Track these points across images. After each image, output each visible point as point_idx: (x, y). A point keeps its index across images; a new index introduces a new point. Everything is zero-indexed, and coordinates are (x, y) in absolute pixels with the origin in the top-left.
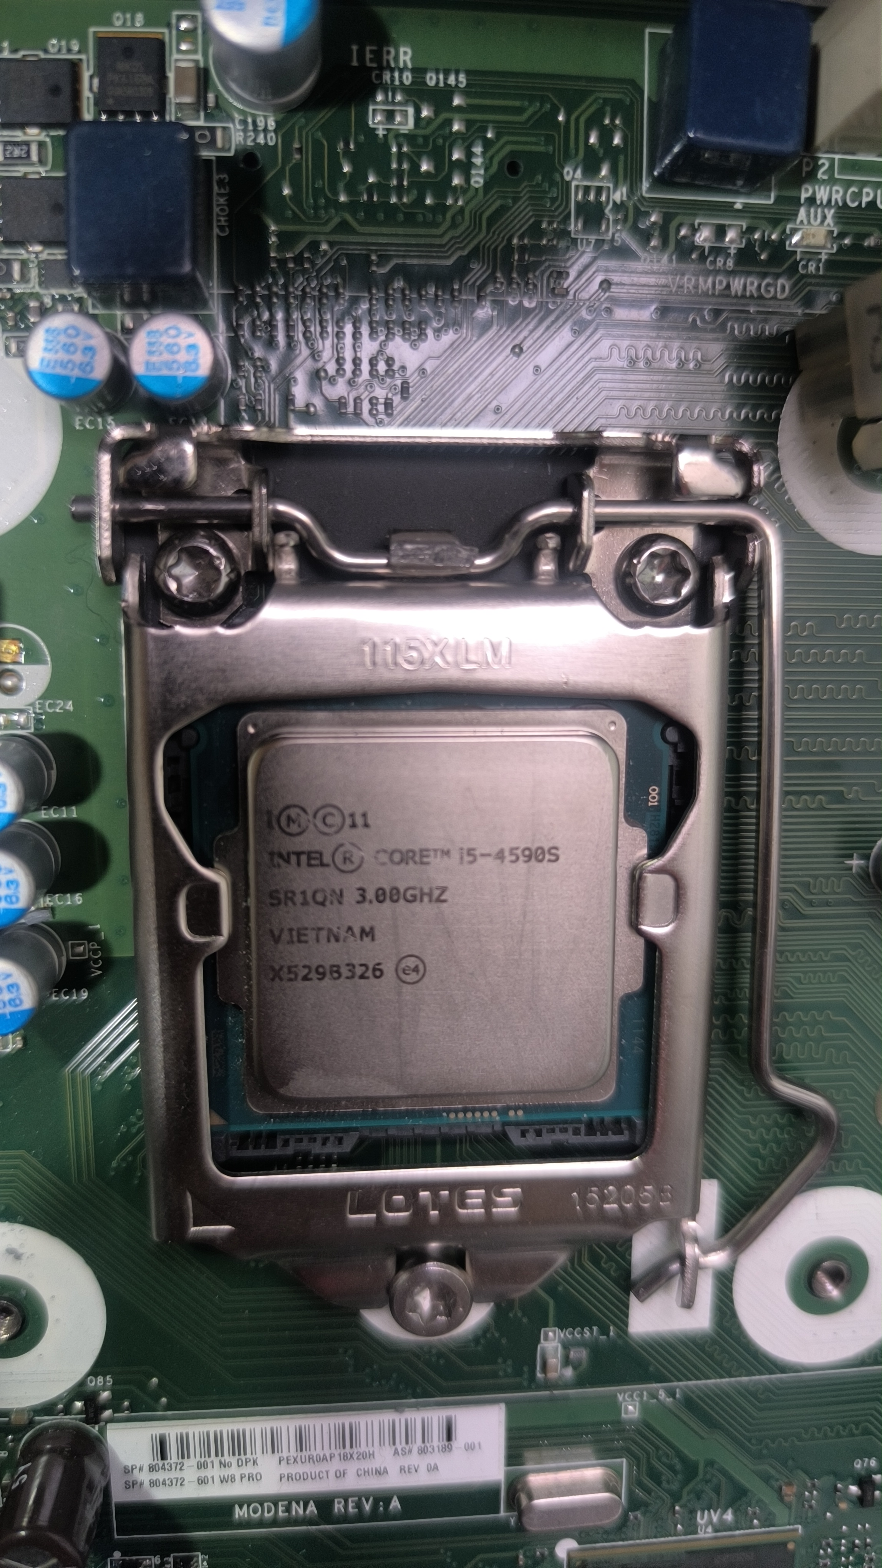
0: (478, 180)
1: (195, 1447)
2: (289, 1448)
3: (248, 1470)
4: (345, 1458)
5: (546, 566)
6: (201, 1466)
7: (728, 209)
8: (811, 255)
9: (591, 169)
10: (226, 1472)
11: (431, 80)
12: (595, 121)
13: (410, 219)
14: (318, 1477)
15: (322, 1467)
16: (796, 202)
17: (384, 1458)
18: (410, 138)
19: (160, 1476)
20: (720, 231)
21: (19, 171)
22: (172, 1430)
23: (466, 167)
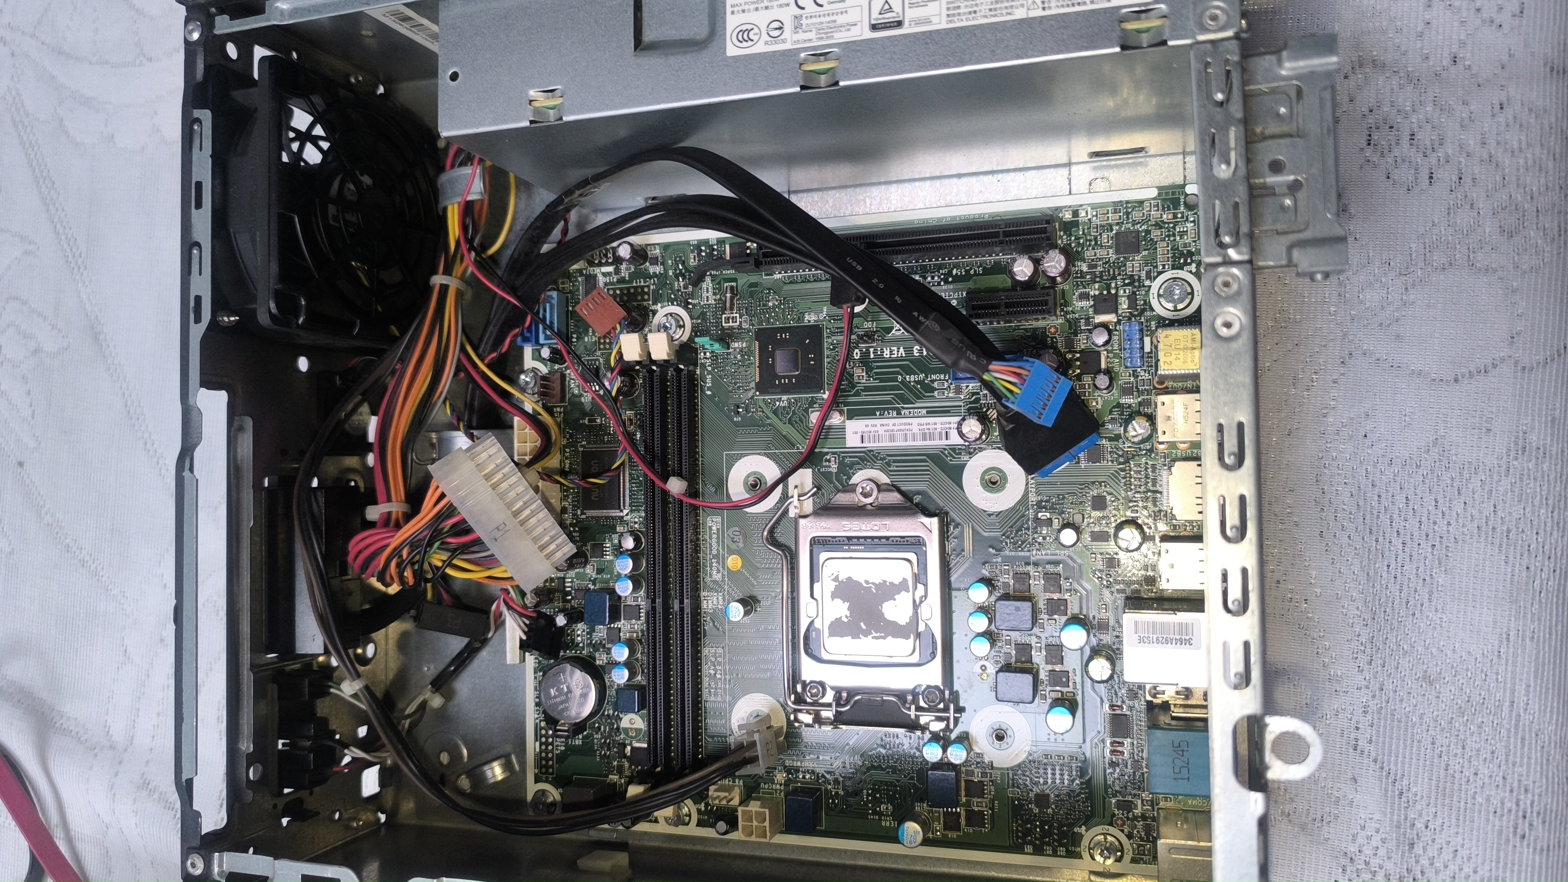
0: (865, 791)
1: (937, 437)
2: (909, 437)
3: (921, 427)
4: (892, 431)
5: (844, 695)
6: (936, 429)
7: (802, 783)
8: (780, 771)
9: (837, 793)
10: (928, 427)
11: (877, 817)
12: (836, 805)
13: (881, 782)
14: (901, 424)
15: (899, 428)
16: (785, 785)
17: (881, 431)
18: (882, 803)
19: (948, 426)
20: (804, 777)
21: (979, 800)
22: (944, 442)
23: (868, 795)
